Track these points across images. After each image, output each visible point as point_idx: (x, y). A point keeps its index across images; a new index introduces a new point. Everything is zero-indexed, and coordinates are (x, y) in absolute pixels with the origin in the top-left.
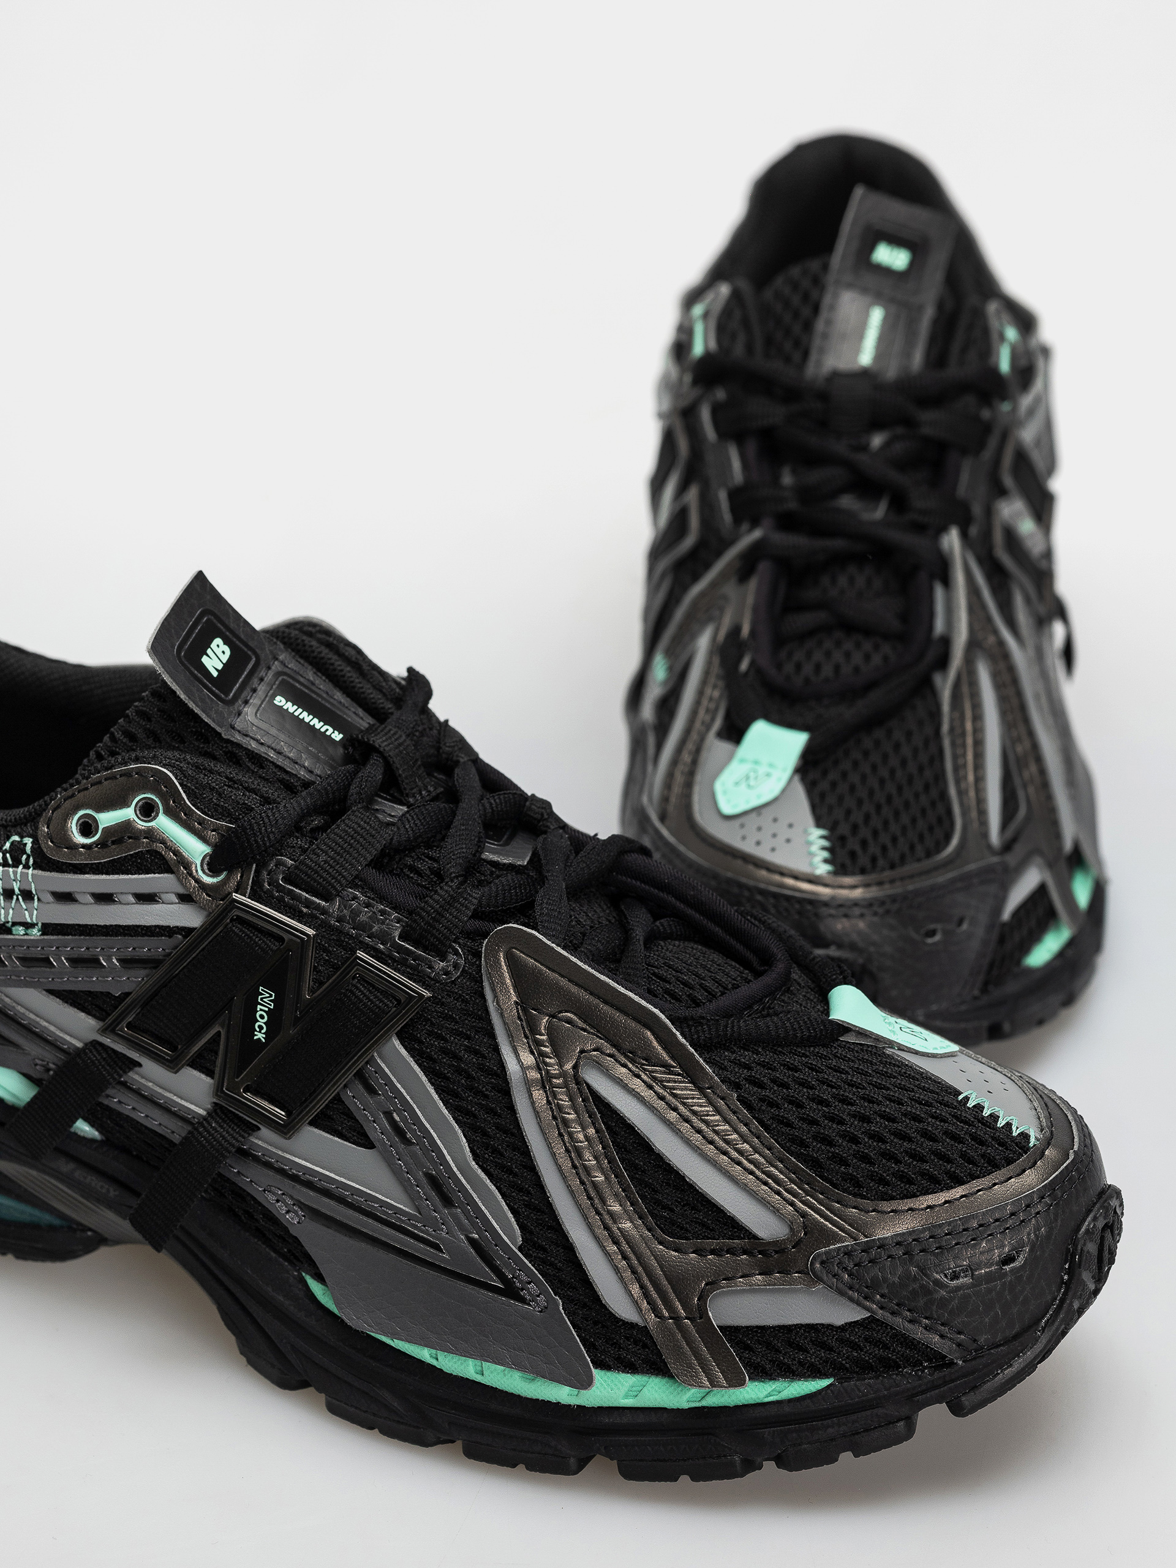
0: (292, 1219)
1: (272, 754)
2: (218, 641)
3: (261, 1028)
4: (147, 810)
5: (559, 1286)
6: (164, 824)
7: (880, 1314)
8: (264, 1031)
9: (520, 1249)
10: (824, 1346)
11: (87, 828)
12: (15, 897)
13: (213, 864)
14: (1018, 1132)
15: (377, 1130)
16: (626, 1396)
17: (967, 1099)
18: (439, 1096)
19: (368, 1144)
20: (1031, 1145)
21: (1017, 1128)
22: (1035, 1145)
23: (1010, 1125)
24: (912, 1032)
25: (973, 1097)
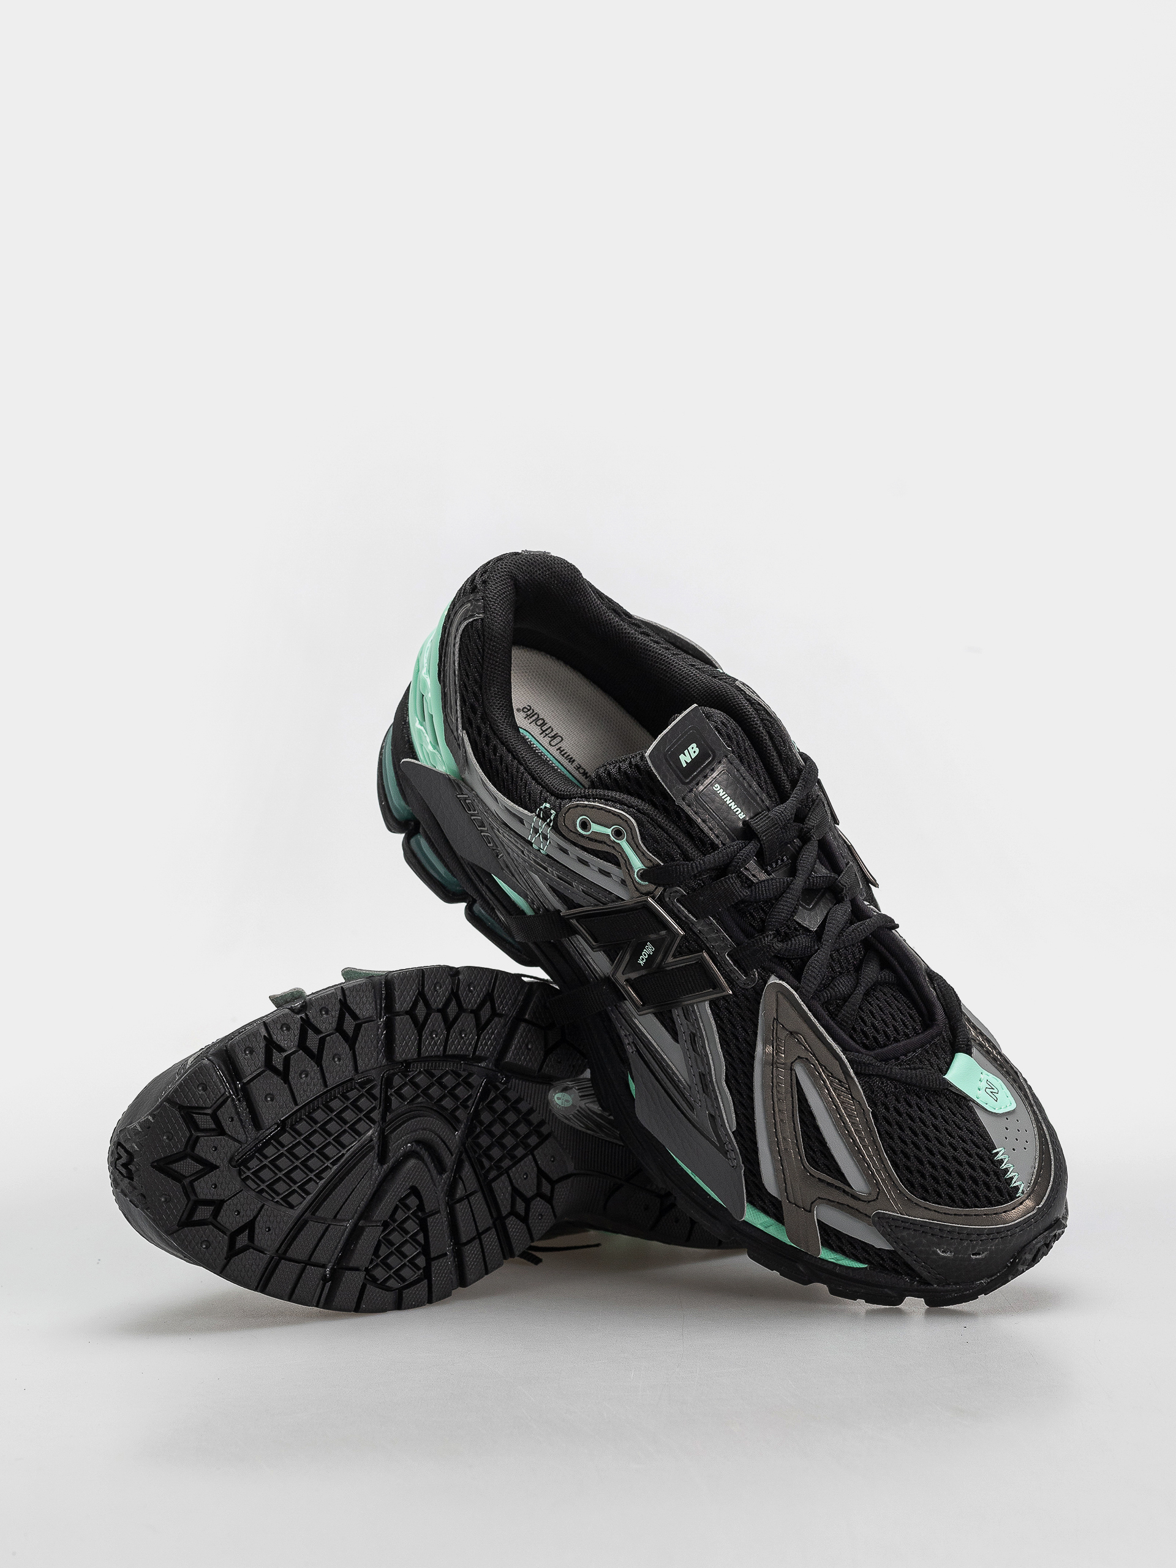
0: (630, 1049)
1: (699, 820)
2: (694, 745)
3: (643, 959)
4: (618, 834)
5: (746, 1160)
6: (624, 844)
7: (900, 1252)
8: (644, 961)
9: (733, 1133)
10: (867, 1252)
11: (584, 825)
12: (538, 834)
13: (643, 875)
14: (1014, 1185)
15: (684, 1037)
16: (761, 1224)
17: (997, 1153)
18: (720, 1041)
19: (677, 1041)
20: (1017, 1195)
21: (1015, 1182)
22: (1019, 1196)
23: (1012, 1178)
24: (992, 1092)
25: (1001, 1153)
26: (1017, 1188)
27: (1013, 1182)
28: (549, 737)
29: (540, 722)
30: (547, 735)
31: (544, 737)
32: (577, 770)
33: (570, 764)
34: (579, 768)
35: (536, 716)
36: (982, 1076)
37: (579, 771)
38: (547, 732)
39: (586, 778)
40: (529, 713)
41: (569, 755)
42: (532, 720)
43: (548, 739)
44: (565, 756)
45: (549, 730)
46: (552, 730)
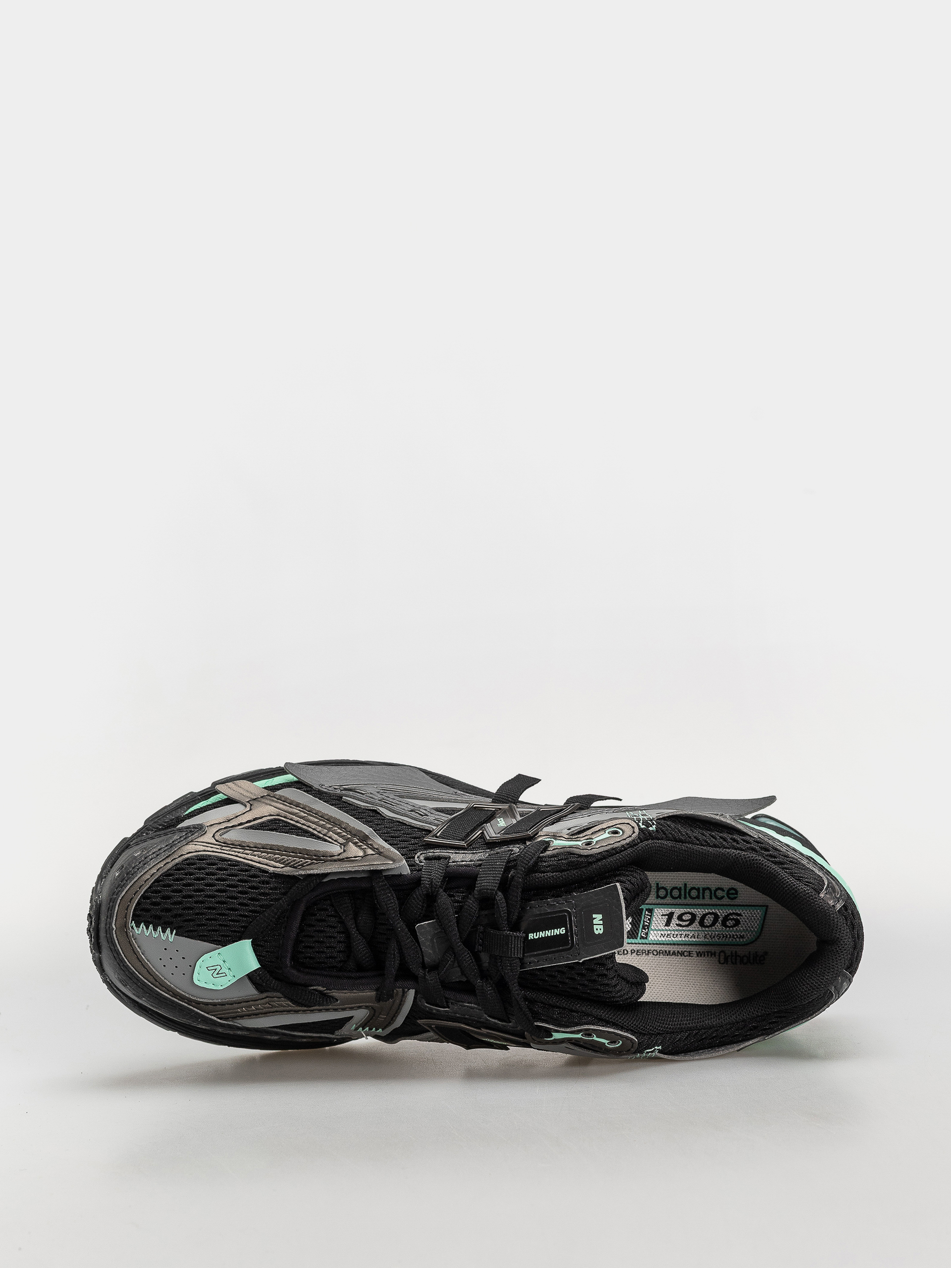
14: (141, 926)
17: (172, 933)
20: (133, 922)
21: (143, 928)
22: (131, 923)
23: (147, 928)
24: (216, 972)
25: (169, 936)
26: (138, 926)
27: (144, 927)
28: (729, 956)
29: (745, 960)
30: (732, 956)
31: (732, 952)
32: (689, 952)
33: (698, 951)
34: (690, 954)
35: (752, 961)
36: (231, 973)
37: (687, 952)
38: (734, 958)
39: (678, 952)
40: (758, 958)
41: (704, 956)
42: (752, 956)
43: (728, 953)
44: (706, 954)
45: (734, 960)
46: (732, 963)
